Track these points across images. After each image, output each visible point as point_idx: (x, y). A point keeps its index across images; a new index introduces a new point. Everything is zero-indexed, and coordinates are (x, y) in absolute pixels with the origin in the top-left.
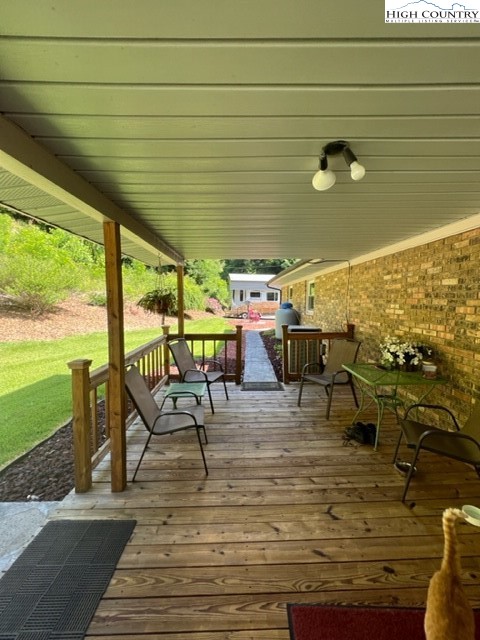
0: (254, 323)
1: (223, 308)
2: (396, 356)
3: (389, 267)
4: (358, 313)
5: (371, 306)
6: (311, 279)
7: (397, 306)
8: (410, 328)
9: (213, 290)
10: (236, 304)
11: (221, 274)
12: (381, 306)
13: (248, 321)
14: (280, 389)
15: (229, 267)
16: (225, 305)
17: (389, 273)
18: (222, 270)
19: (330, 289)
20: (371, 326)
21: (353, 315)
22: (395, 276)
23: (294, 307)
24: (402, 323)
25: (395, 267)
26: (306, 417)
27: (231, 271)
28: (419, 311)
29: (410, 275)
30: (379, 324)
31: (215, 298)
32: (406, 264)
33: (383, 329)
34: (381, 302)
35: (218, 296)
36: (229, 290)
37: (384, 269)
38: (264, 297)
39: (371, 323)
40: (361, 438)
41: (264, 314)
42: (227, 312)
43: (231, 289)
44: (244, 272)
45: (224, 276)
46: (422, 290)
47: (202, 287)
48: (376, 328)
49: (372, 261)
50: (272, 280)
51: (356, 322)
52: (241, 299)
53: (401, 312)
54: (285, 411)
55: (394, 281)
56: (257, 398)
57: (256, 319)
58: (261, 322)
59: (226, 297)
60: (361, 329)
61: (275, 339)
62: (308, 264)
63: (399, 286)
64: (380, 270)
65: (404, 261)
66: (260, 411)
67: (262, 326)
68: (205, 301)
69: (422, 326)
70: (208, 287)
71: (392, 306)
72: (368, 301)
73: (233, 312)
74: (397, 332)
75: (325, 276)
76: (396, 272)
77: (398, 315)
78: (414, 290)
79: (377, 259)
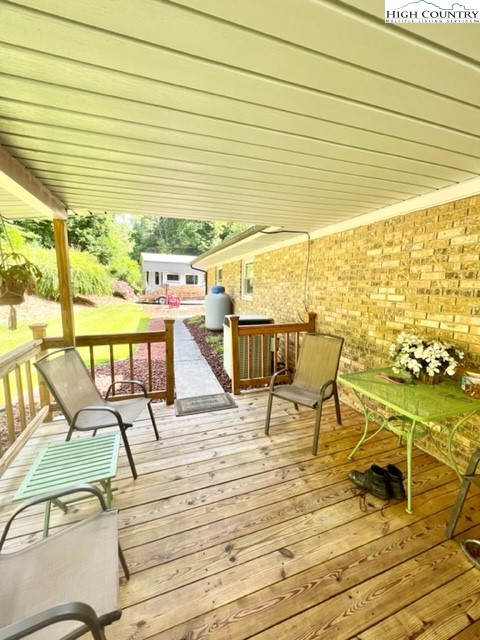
0: (175, 309)
1: (136, 292)
2: (424, 364)
3: (378, 239)
4: (323, 299)
5: (345, 290)
6: (249, 257)
7: (392, 290)
8: (415, 320)
9: (122, 271)
10: (151, 288)
11: (130, 254)
12: (361, 290)
13: (168, 306)
14: (232, 405)
15: (141, 247)
16: (138, 288)
17: (376, 247)
18: (131, 250)
19: (278, 270)
20: (344, 316)
21: (314, 301)
22: (388, 250)
23: (227, 291)
24: (401, 312)
25: (388, 237)
26: (284, 455)
27: (143, 250)
28: (433, 298)
29: (417, 247)
30: (358, 314)
31: (125, 281)
32: (409, 233)
33: (365, 319)
34: (361, 284)
35: (128, 279)
36: (141, 272)
37: (369, 241)
38: (183, 280)
39: (345, 312)
40: (383, 491)
41: (184, 299)
42: (141, 297)
43: (145, 271)
44: (158, 252)
45: (135, 256)
46: (439, 267)
47: (108, 267)
48: (354, 318)
49: (346, 232)
50: (195, 262)
51: (319, 310)
52: (157, 282)
53: (400, 298)
54: (251, 448)
55: (388, 257)
56: (204, 428)
57: (176, 305)
58: (182, 308)
59: (138, 280)
60: (328, 319)
61: (204, 329)
62: (259, 234)
63: (395, 263)
64: (360, 243)
65: (405, 229)
66: (215, 458)
67: (185, 312)
68: (112, 283)
69: (440, 317)
70: (116, 268)
71: (382, 290)
72: (340, 283)
73: (148, 297)
74: (390, 324)
75: (269, 253)
76: (390, 244)
77: (394, 303)
78: (424, 268)
79: (355, 230)
